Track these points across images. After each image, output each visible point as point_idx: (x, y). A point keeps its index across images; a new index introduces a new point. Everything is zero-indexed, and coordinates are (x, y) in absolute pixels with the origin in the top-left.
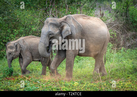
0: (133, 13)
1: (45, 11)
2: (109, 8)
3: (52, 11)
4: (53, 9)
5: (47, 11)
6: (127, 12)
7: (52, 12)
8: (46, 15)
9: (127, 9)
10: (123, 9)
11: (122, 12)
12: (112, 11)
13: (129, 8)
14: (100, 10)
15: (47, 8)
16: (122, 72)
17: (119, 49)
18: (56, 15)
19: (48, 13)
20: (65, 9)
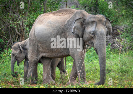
0: (102, 8)
1: (4, 7)
2: (76, 2)
3: (12, 7)
4: (13, 5)
5: (7, 7)
6: (96, 6)
7: (12, 9)
8: (6, 12)
9: (96, 3)
10: (92, 2)
11: (90, 6)
12: (79, 6)
13: (98, 2)
14: (66, 5)
15: (6, 4)
16: (93, 73)
17: (89, 47)
18: (17, 12)
19: (8, 9)
20: (27, 5)
